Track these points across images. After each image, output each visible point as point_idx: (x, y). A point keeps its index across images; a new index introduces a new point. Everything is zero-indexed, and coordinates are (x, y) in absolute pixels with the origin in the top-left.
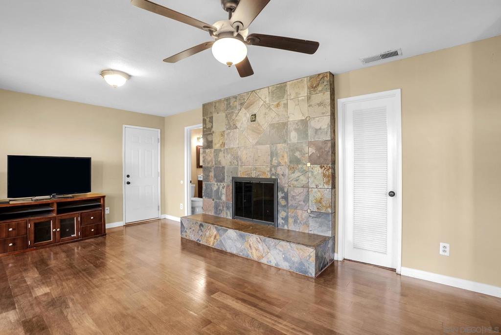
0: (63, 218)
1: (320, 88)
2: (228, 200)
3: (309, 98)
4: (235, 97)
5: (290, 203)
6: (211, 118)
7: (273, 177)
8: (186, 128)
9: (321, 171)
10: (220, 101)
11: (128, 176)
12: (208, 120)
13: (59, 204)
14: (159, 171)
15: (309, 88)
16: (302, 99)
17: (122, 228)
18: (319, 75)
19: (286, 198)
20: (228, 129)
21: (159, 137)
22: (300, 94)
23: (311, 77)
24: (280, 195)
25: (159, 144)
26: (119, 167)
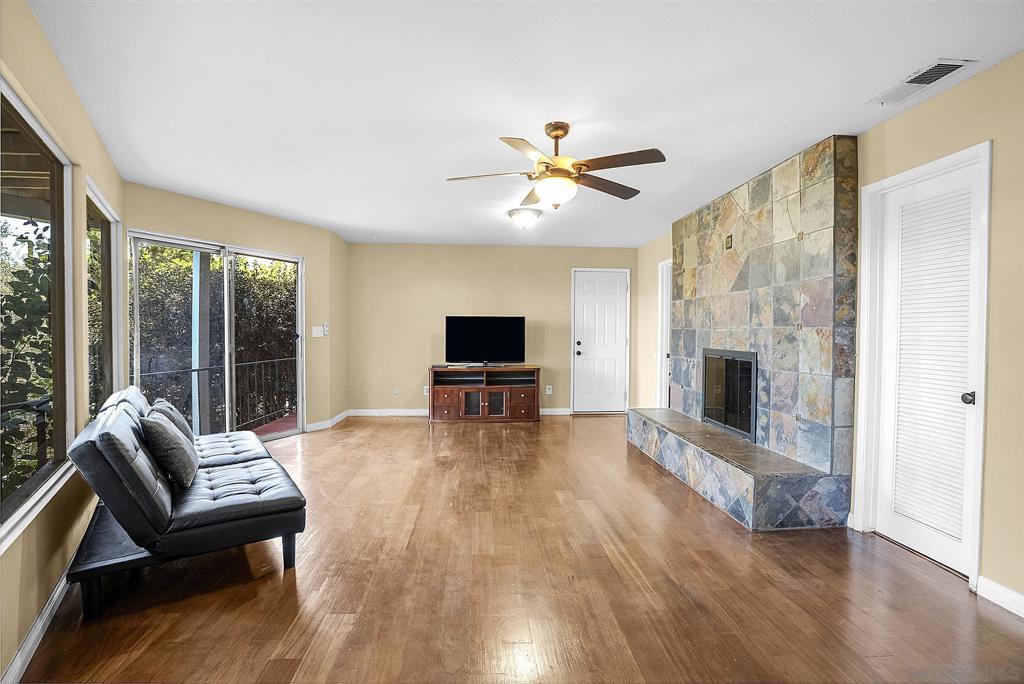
0: (494, 391)
1: (818, 173)
2: (698, 389)
3: (802, 195)
4: (708, 207)
5: (774, 399)
6: (682, 246)
7: (753, 350)
8: (660, 264)
9: (817, 338)
10: (690, 217)
11: (579, 343)
12: (678, 249)
13: (489, 374)
14: (628, 337)
15: (802, 176)
16: (794, 199)
17: (568, 418)
18: (818, 145)
19: (767, 390)
20: (699, 264)
21: (629, 282)
22: (790, 189)
23: (806, 153)
24: (761, 384)
25: (628, 292)
26: (566, 330)
